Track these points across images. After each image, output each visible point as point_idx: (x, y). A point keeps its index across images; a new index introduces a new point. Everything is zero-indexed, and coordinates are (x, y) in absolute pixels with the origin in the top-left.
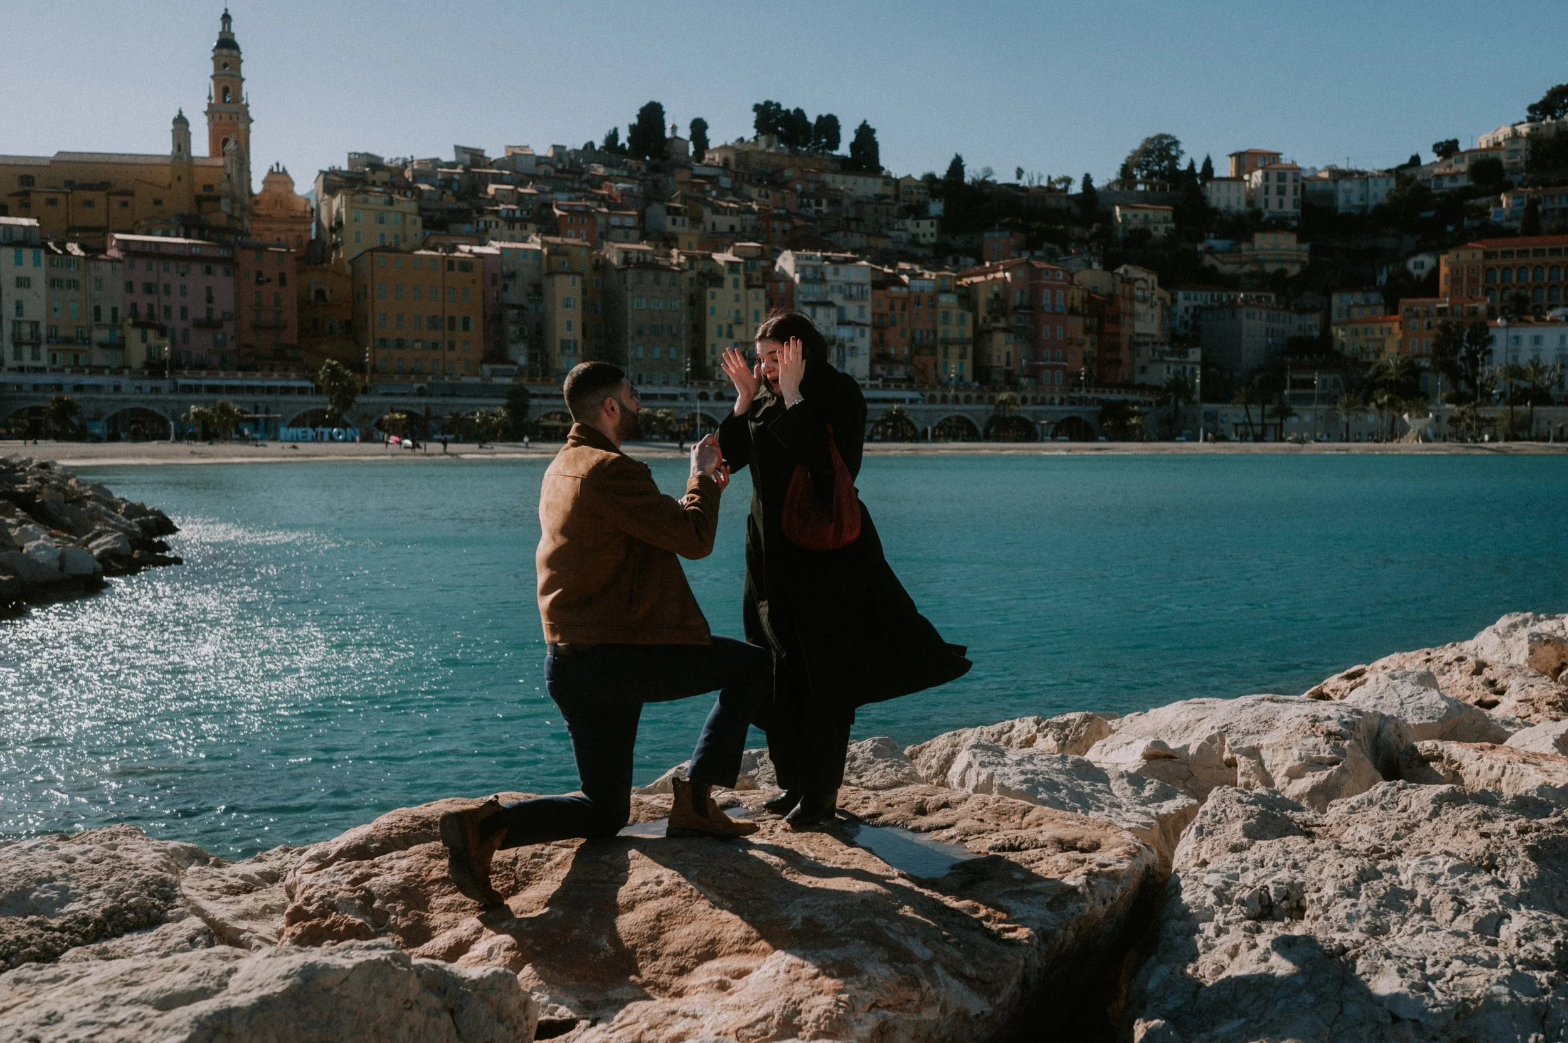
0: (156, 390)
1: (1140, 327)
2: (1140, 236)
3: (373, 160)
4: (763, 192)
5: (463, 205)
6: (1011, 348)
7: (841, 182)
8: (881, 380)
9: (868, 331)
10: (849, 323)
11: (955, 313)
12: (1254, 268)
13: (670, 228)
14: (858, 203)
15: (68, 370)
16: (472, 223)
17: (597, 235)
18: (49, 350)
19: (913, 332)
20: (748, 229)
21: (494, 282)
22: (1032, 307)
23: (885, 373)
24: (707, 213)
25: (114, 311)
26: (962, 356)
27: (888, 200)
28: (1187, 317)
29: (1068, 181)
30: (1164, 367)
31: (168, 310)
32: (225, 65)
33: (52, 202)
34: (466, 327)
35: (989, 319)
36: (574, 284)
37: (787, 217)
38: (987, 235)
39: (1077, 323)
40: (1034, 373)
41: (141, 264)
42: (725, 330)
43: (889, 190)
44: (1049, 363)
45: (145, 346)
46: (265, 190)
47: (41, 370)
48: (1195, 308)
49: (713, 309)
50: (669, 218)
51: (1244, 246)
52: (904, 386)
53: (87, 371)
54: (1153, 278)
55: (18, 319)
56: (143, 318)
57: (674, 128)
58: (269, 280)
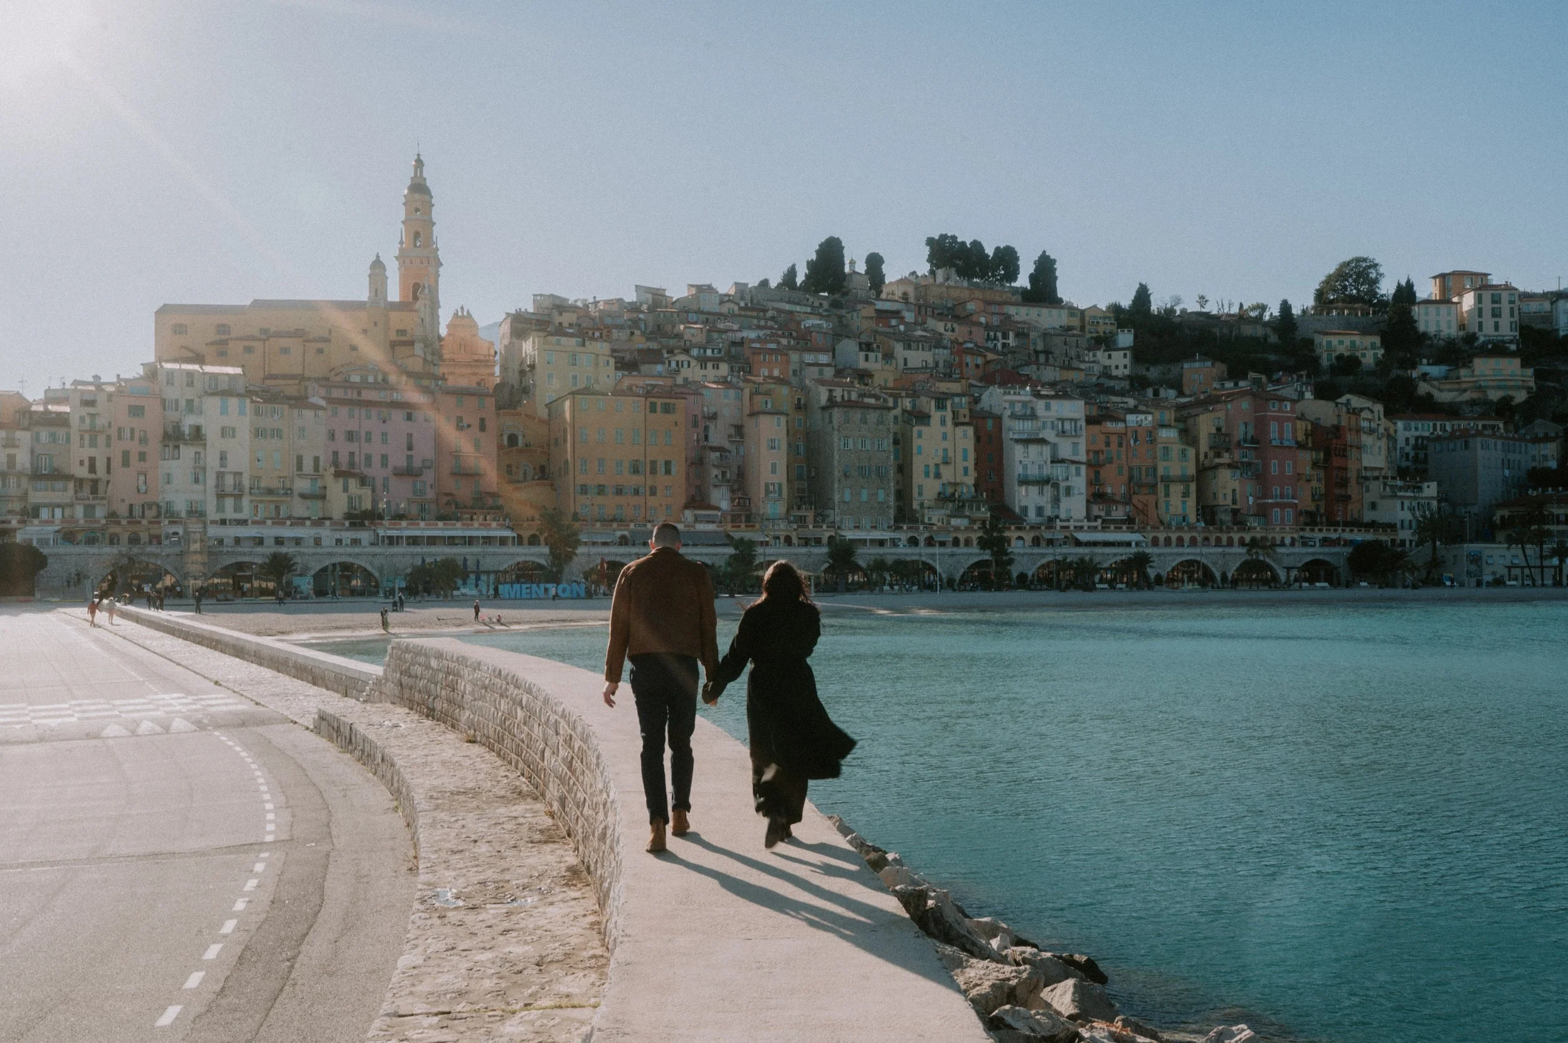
0: (356, 542)
1: (1368, 460)
2: (1348, 364)
3: (557, 302)
4: (949, 326)
5: (654, 345)
6: (1236, 485)
7: (1022, 314)
8: (1100, 521)
9: (1083, 468)
10: (1063, 461)
11: (1176, 449)
12: (1475, 395)
13: (862, 365)
14: (1045, 335)
15: (269, 522)
16: (664, 363)
17: (791, 373)
18: (252, 501)
19: (1131, 469)
20: (941, 365)
21: (695, 424)
22: (1257, 442)
23: (1102, 514)
24: (899, 349)
25: (316, 460)
26: (1186, 494)
27: (1075, 332)
28: (1408, 449)
29: (1263, 308)
30: (1399, 502)
31: (368, 458)
32: (417, 210)
33: (249, 350)
34: (668, 472)
35: (1211, 454)
36: (779, 425)
37: (977, 351)
38: (1186, 366)
39: (1306, 457)
40: (1262, 512)
41: (344, 411)
42: (932, 470)
43: (1075, 322)
44: (1279, 500)
45: (345, 495)
46: (449, 334)
47: (243, 522)
48: (1417, 438)
49: (919, 447)
50: (862, 354)
51: (1463, 372)
52: (1124, 527)
53: (288, 522)
54: (1379, 408)
55: (222, 470)
56: (344, 468)
57: (852, 263)
58: (469, 426)
